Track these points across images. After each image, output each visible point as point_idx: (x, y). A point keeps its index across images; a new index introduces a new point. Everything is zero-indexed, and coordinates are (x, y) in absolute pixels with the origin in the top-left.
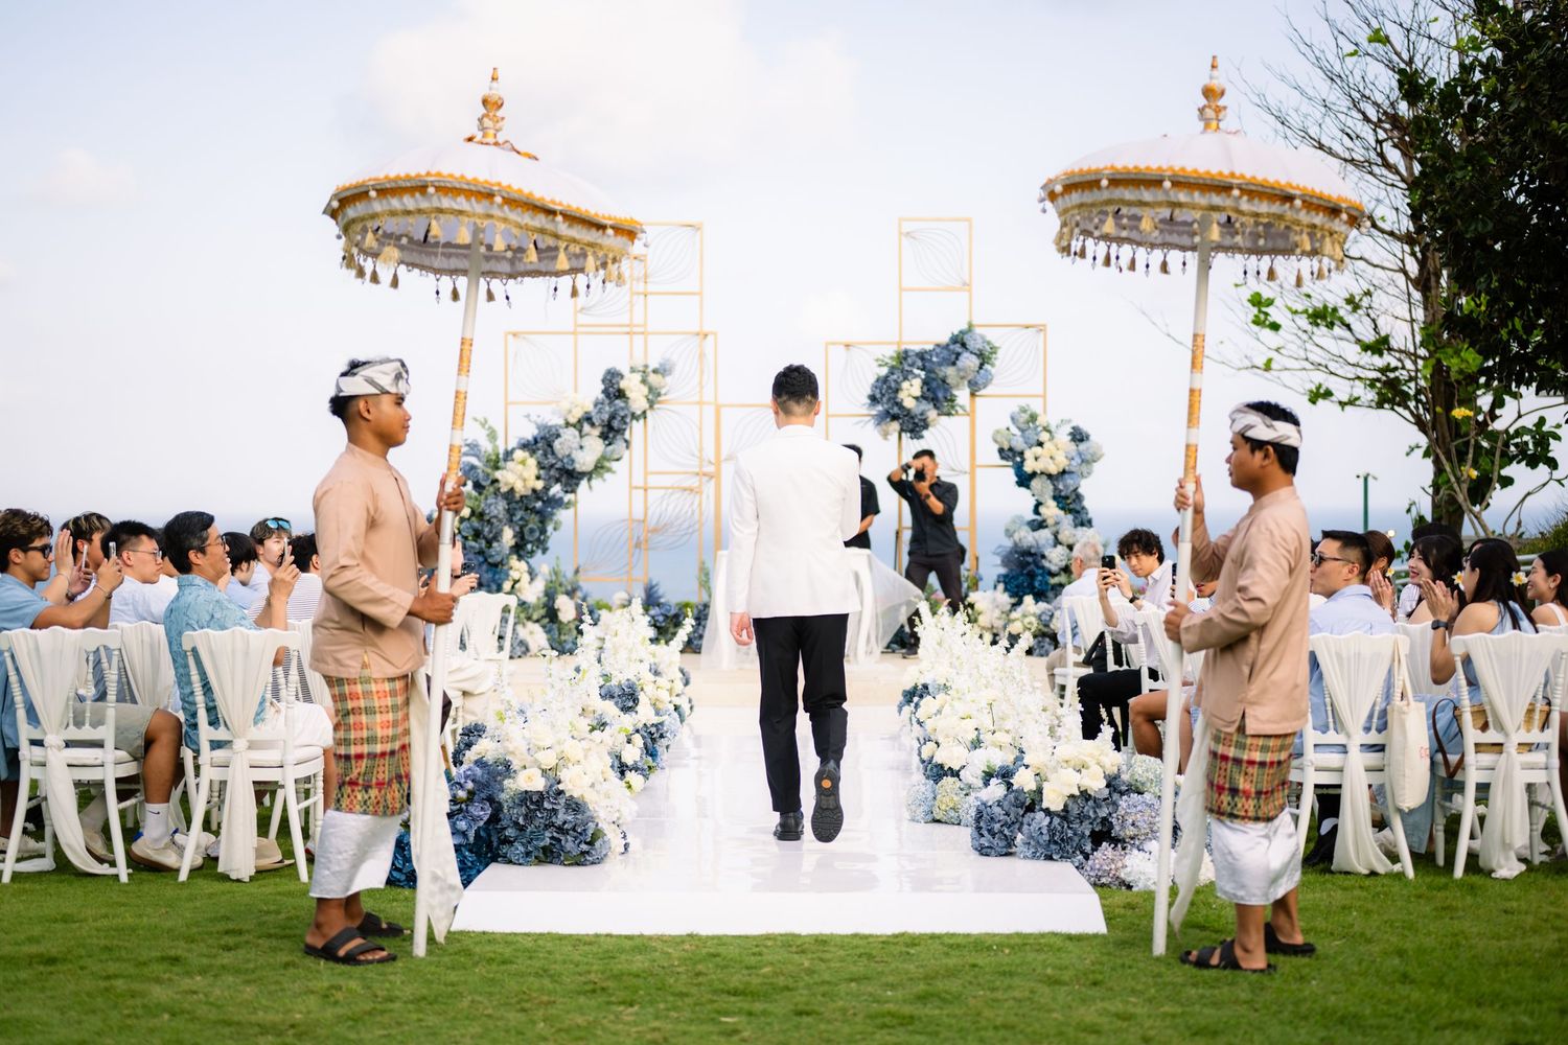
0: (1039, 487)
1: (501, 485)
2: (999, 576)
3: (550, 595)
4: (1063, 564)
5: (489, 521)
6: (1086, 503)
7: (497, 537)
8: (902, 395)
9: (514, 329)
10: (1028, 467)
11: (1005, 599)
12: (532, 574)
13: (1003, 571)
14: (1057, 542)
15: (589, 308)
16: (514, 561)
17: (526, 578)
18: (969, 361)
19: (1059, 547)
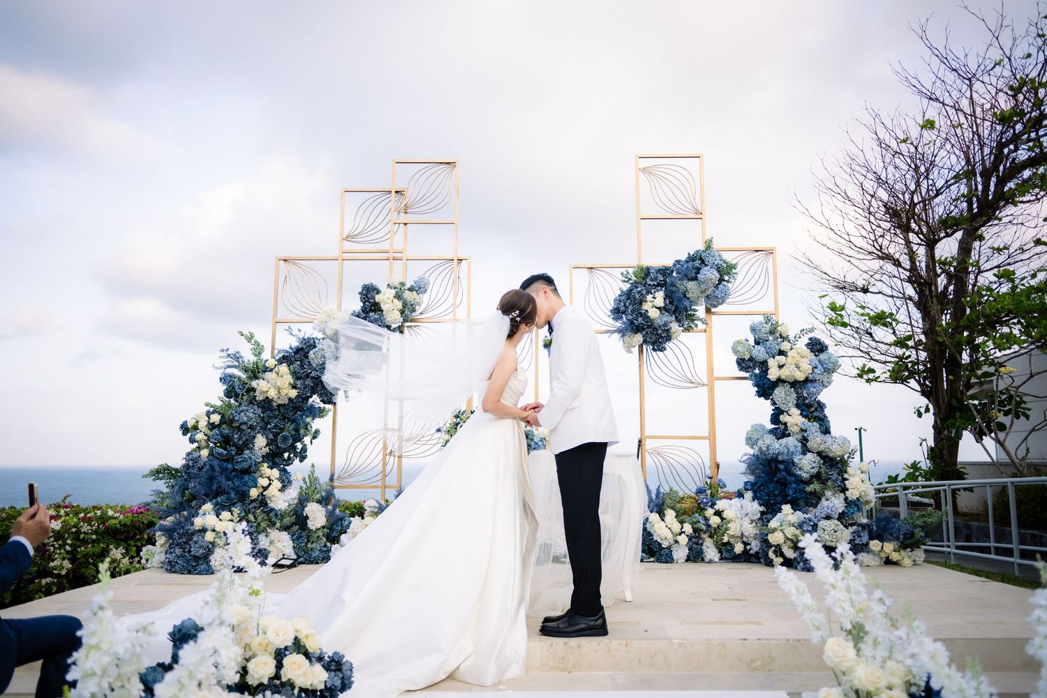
0: (783, 395)
1: (257, 394)
2: (746, 483)
3: (303, 501)
4: (815, 471)
5: (238, 428)
6: (827, 412)
7: (248, 444)
8: (646, 306)
9: (285, 256)
10: (773, 374)
11: (755, 508)
12: (286, 482)
13: (751, 478)
14: (805, 450)
15: (354, 237)
16: (264, 468)
17: (277, 485)
18: (709, 274)
19: (809, 455)
